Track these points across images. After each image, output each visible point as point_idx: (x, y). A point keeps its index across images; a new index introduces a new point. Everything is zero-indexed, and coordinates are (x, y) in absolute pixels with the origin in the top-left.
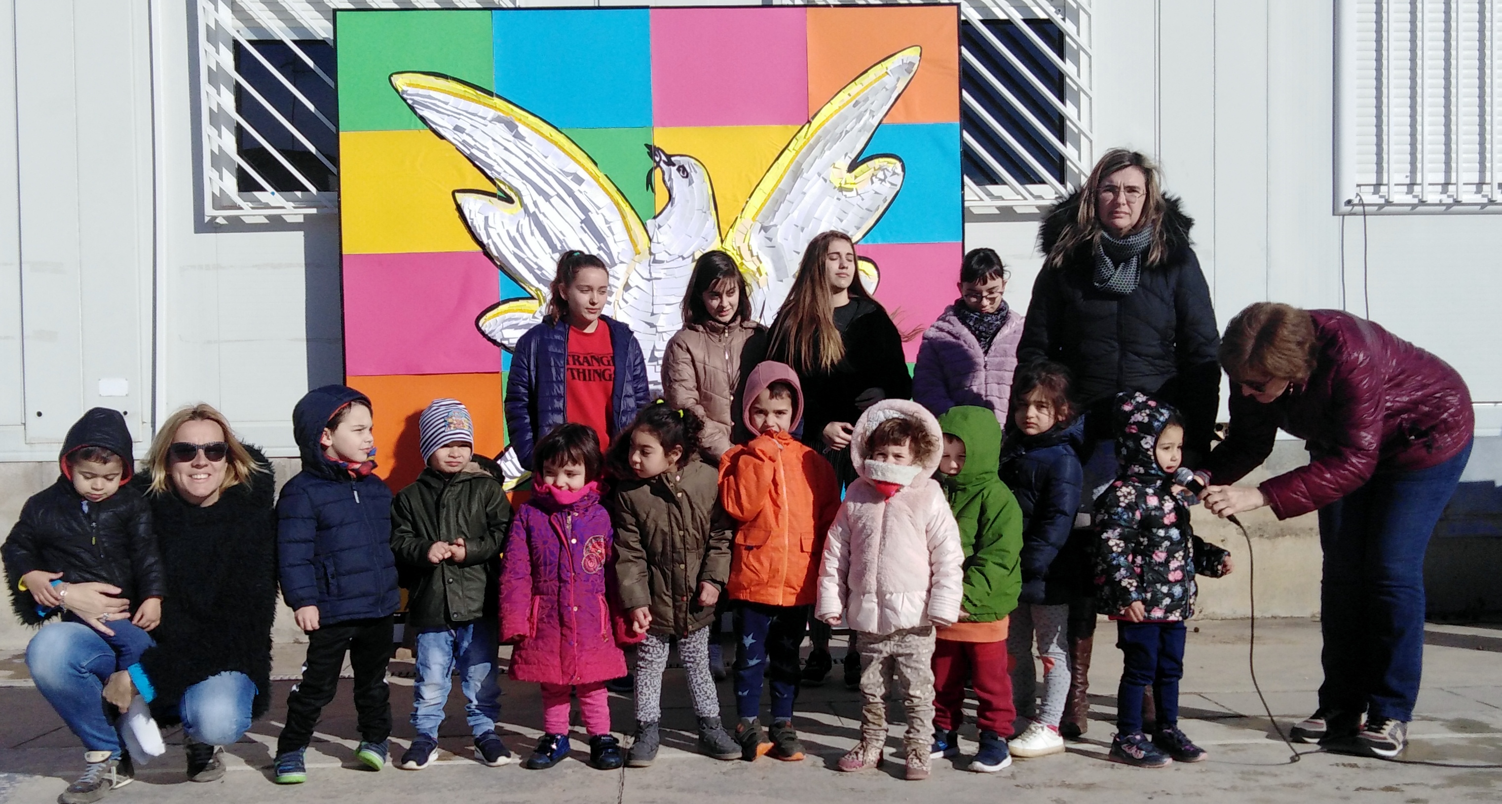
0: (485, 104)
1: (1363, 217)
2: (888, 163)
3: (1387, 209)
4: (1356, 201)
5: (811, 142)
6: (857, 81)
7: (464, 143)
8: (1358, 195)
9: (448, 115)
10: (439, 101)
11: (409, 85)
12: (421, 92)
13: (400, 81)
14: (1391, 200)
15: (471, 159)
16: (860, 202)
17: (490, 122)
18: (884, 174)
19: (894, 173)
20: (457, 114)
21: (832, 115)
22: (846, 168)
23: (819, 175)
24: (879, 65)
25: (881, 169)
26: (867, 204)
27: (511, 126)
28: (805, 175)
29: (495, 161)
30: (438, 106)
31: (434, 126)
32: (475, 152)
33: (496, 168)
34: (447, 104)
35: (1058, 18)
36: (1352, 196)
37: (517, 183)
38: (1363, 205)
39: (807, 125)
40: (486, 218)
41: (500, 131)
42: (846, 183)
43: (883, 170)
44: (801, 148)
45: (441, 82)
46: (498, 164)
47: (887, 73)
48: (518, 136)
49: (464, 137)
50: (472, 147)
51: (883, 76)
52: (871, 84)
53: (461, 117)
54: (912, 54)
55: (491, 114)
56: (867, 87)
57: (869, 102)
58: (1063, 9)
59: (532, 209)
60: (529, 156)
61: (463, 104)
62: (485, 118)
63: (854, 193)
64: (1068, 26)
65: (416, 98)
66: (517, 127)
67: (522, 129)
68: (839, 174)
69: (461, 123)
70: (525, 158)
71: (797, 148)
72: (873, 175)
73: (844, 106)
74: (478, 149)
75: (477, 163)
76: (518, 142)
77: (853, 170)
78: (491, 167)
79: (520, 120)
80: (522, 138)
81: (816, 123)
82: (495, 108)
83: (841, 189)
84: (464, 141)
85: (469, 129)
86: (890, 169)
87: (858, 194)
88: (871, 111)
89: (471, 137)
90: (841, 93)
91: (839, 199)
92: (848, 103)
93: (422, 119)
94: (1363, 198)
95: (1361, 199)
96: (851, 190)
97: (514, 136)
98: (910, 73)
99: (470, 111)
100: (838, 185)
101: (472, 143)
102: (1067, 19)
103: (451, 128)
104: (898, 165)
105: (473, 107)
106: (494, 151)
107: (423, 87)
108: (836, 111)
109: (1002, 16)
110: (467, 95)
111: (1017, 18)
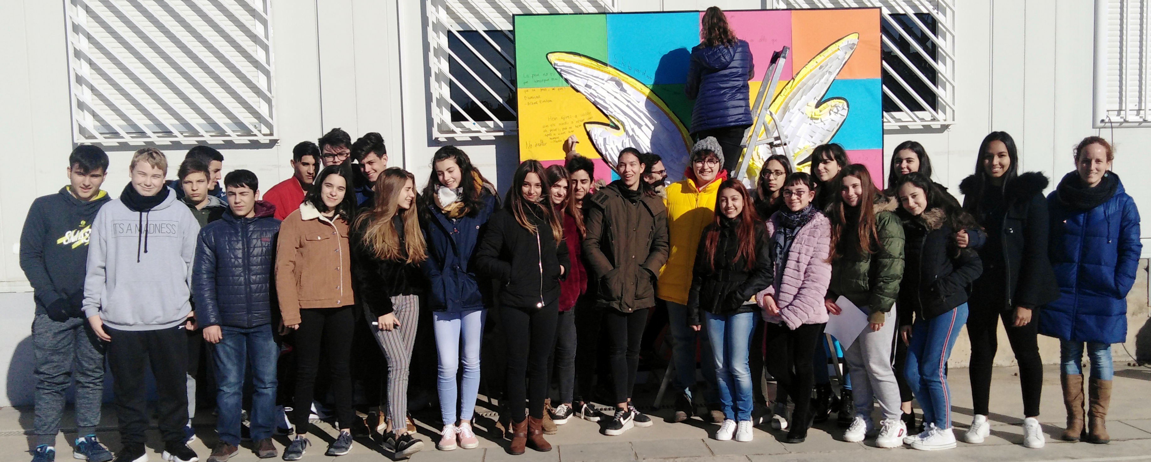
0: (602, 71)
1: (1111, 129)
2: (839, 102)
3: (1125, 124)
4: (1107, 120)
5: (794, 90)
6: (821, 54)
7: (591, 94)
8: (1107, 116)
9: (581, 78)
10: (576, 69)
11: (559, 60)
12: (566, 64)
13: (552, 58)
14: (1127, 120)
15: (595, 104)
16: (823, 126)
17: (606, 81)
18: (837, 109)
19: (843, 109)
20: (587, 77)
21: (806, 75)
22: (815, 105)
23: (799, 110)
24: (834, 45)
25: (835, 106)
26: (827, 127)
27: (619, 84)
28: (791, 111)
29: (609, 105)
30: (575, 73)
31: (573, 85)
32: (598, 100)
33: (610, 109)
34: (581, 71)
35: (934, 12)
36: (1104, 118)
37: (622, 117)
38: (1111, 123)
39: (792, 81)
40: (605, 139)
41: (612, 86)
42: (815, 115)
43: (837, 107)
44: (789, 94)
45: (577, 58)
46: (611, 107)
47: (839, 49)
48: (623, 90)
49: (591, 91)
50: (596, 97)
51: (836, 51)
52: (830, 55)
53: (589, 79)
54: (853, 38)
55: (606, 76)
56: (828, 57)
57: (828, 67)
58: (937, 6)
59: (631, 133)
60: (629, 101)
61: (590, 71)
62: (603, 80)
63: (819, 121)
64: (939, 17)
65: (563, 68)
66: (622, 85)
67: (625, 86)
68: (811, 110)
69: (589, 83)
70: (627, 103)
71: (785, 95)
72: (831, 110)
73: (814, 69)
74: (600, 98)
75: (598, 106)
76: (623, 93)
77: (819, 107)
78: (607, 109)
79: (623, 80)
80: (625, 91)
81: (797, 79)
82: (609, 73)
83: (812, 118)
84: (591, 93)
85: (594, 86)
86: (841, 106)
87: (822, 121)
88: (829, 72)
89: (595, 91)
90: (812, 61)
91: (810, 124)
92: (816, 67)
93: (566, 80)
94: (1111, 118)
95: (1110, 119)
96: (817, 119)
97: (620, 90)
98: (852, 49)
99: (594, 75)
100: (810, 116)
101: (596, 94)
102: (939, 12)
103: (584, 86)
104: (845, 103)
105: (596, 73)
106: (610, 99)
107: (567, 61)
108: (808, 73)
109: (902, 12)
110: (592, 65)
111: (911, 12)
